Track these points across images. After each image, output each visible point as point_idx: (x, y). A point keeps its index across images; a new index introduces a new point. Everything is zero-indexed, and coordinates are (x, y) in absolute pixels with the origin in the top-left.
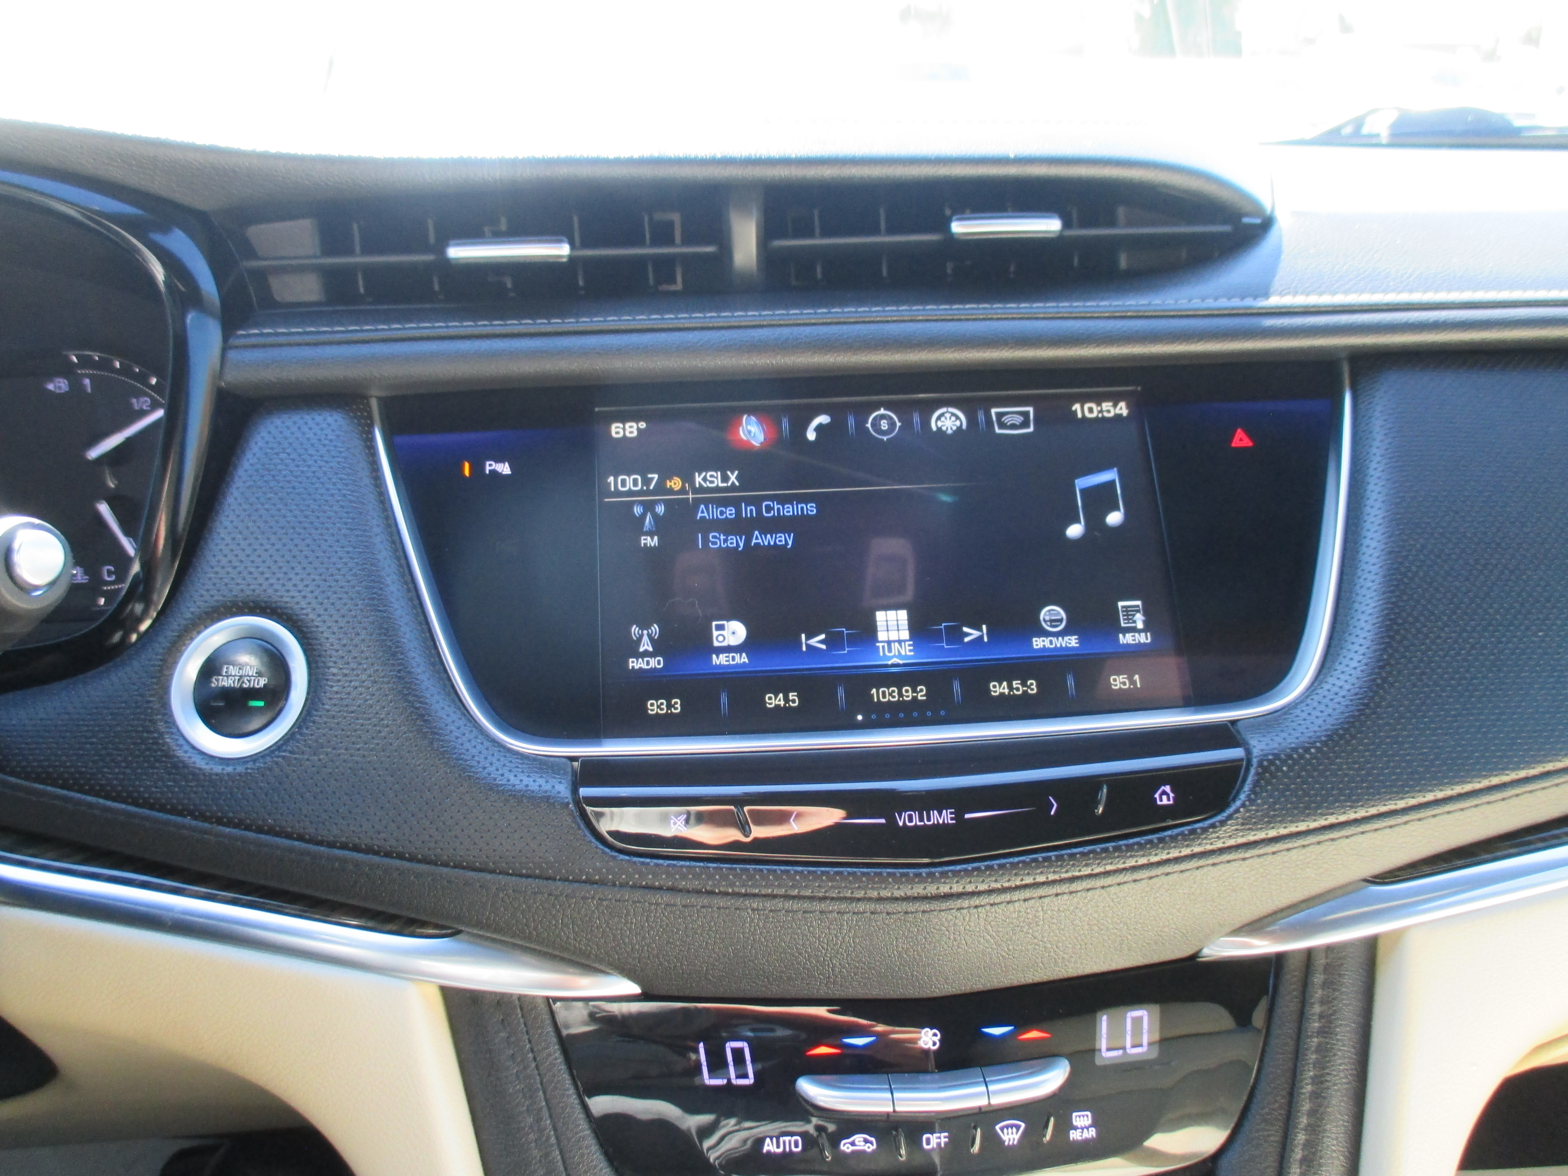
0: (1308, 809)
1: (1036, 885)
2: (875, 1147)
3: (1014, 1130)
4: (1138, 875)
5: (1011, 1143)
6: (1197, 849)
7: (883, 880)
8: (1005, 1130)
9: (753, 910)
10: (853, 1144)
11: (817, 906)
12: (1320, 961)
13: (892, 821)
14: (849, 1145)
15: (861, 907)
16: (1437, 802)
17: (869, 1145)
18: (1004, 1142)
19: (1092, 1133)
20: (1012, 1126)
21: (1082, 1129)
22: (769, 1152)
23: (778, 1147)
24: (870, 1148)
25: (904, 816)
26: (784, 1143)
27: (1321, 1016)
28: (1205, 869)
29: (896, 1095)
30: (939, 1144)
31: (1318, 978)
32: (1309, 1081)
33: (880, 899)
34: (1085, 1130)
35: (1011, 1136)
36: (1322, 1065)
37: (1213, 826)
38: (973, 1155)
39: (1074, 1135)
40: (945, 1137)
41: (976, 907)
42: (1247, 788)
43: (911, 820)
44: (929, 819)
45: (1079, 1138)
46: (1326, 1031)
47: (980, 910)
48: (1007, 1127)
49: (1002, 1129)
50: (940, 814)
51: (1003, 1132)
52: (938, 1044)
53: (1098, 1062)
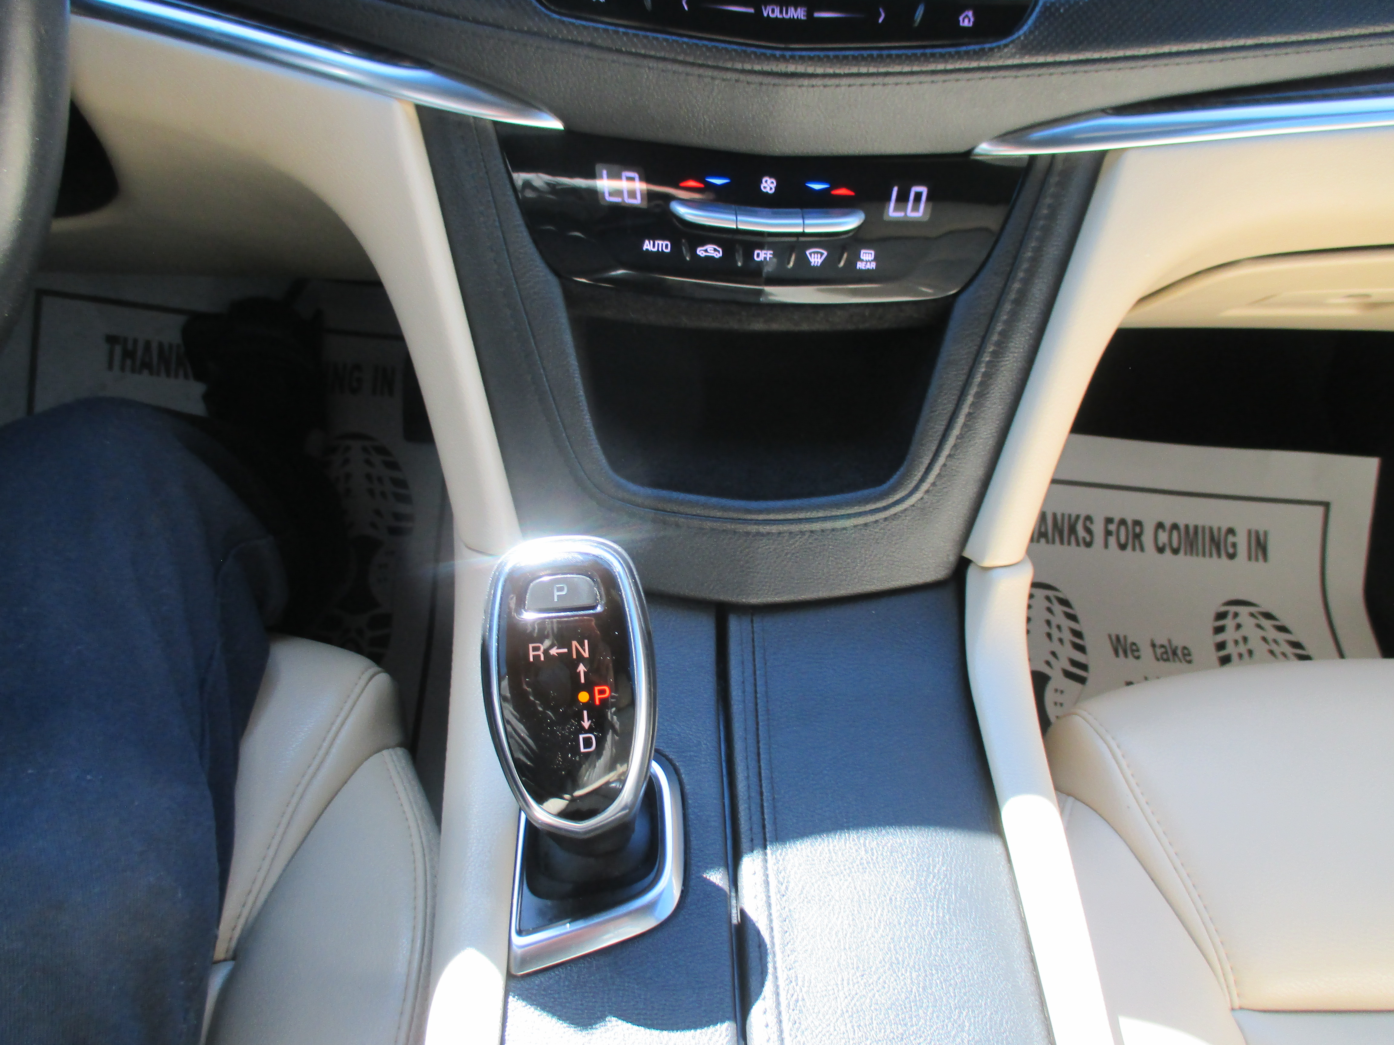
0: (1073, 46)
1: (859, 75)
2: (721, 254)
3: (819, 255)
4: (935, 78)
5: (816, 265)
6: (983, 64)
7: (748, 55)
8: (813, 255)
9: (649, 68)
10: (706, 251)
11: (696, 71)
12: (1059, 166)
13: (759, 12)
14: (703, 252)
15: (729, 75)
16: (1170, 55)
17: (717, 253)
18: (811, 263)
19: (873, 266)
20: (818, 253)
21: (867, 262)
22: (647, 250)
23: (654, 246)
24: (718, 255)
25: (769, 9)
26: (658, 245)
27: (1050, 206)
28: (986, 81)
29: (739, 218)
30: (765, 258)
31: (1054, 179)
32: (1030, 249)
33: (743, 71)
34: (868, 263)
35: (816, 260)
36: (1043, 241)
37: (999, 47)
38: (788, 269)
39: (860, 265)
40: (770, 254)
41: (813, 86)
42: (1030, 22)
43: (773, 11)
44: (787, 13)
45: (863, 268)
46: (1052, 216)
47: (815, 89)
48: (814, 253)
49: (811, 254)
50: (796, 10)
51: (811, 256)
52: (773, 190)
53: (885, 218)
